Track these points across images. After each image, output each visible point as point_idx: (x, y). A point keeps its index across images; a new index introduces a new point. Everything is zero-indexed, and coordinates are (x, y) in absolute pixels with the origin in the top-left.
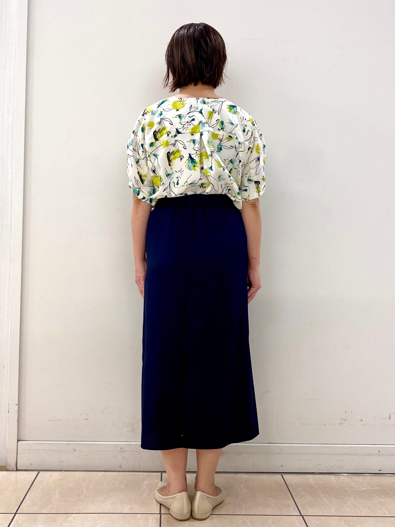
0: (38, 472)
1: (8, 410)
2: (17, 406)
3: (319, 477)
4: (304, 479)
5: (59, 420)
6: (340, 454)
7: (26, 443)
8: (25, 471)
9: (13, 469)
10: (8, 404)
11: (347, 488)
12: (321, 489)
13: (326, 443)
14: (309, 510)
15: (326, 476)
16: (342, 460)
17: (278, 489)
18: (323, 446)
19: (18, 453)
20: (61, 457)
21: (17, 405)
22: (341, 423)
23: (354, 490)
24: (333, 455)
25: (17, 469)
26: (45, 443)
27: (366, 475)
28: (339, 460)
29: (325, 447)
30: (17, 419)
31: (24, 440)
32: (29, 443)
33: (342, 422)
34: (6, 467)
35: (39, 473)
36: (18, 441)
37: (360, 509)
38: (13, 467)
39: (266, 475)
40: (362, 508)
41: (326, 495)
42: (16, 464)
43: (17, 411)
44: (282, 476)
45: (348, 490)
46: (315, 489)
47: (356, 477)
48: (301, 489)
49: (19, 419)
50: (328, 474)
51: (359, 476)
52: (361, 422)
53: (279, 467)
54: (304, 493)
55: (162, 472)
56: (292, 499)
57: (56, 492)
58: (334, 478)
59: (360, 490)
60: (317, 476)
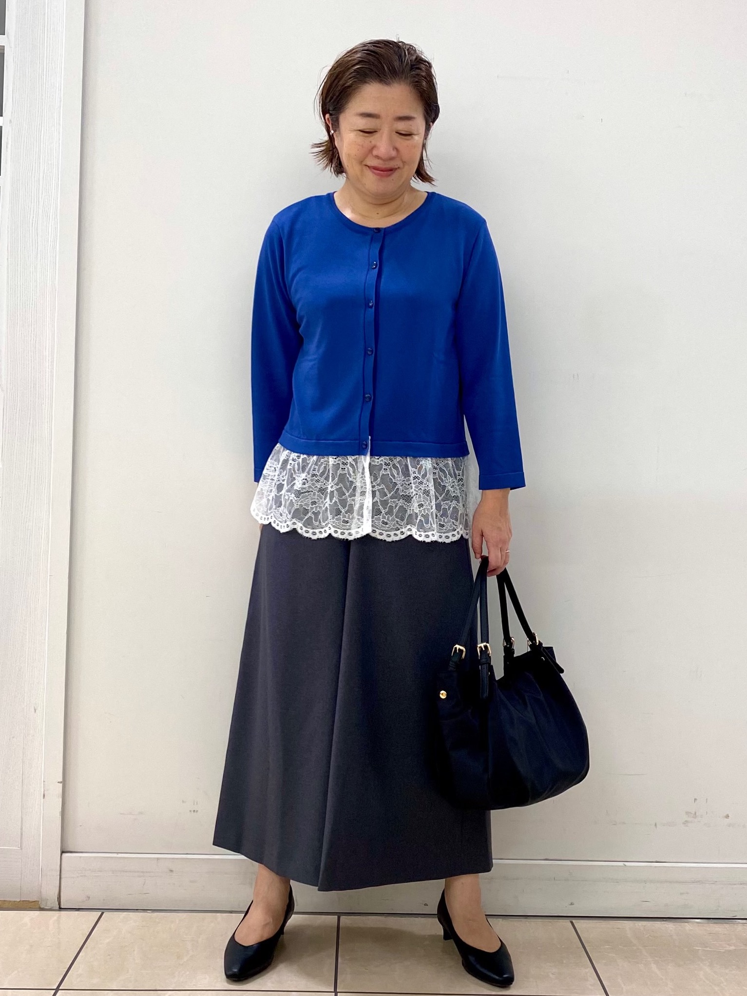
0: (101, 913)
1: (44, 792)
2: (61, 784)
3: (645, 926)
4: (613, 928)
5: (141, 813)
6: (684, 882)
7: (78, 857)
8: (76, 911)
9: (52, 905)
10: (44, 782)
11: (697, 947)
12: (647, 948)
13: (658, 860)
14: (623, 985)
15: (658, 924)
16: (688, 893)
17: (563, 947)
18: (651, 866)
19: (63, 876)
20: (144, 884)
21: (61, 782)
22: (686, 821)
23: (709, 949)
24: (670, 882)
25: (60, 906)
26: (115, 857)
27: (736, 922)
28: (681, 894)
29: (656, 867)
30: (60, 809)
31: (74, 851)
32: (84, 857)
33: (689, 819)
34: (40, 903)
35: (104, 914)
36: (63, 852)
37: (722, 985)
38: (51, 904)
39: (539, 920)
40: (725, 984)
41: (657, 959)
42: (58, 898)
43: (61, 795)
44: (572, 923)
45: (699, 949)
46: (635, 948)
47: (715, 925)
48: (607, 947)
49: (64, 810)
50: (662, 920)
51: (722, 925)
52: (727, 819)
53: (566, 907)
54: (614, 955)
55: (339, 915)
56: (591, 965)
57: (134, 951)
58: (673, 926)
59: (724, 951)
60: (640, 924)
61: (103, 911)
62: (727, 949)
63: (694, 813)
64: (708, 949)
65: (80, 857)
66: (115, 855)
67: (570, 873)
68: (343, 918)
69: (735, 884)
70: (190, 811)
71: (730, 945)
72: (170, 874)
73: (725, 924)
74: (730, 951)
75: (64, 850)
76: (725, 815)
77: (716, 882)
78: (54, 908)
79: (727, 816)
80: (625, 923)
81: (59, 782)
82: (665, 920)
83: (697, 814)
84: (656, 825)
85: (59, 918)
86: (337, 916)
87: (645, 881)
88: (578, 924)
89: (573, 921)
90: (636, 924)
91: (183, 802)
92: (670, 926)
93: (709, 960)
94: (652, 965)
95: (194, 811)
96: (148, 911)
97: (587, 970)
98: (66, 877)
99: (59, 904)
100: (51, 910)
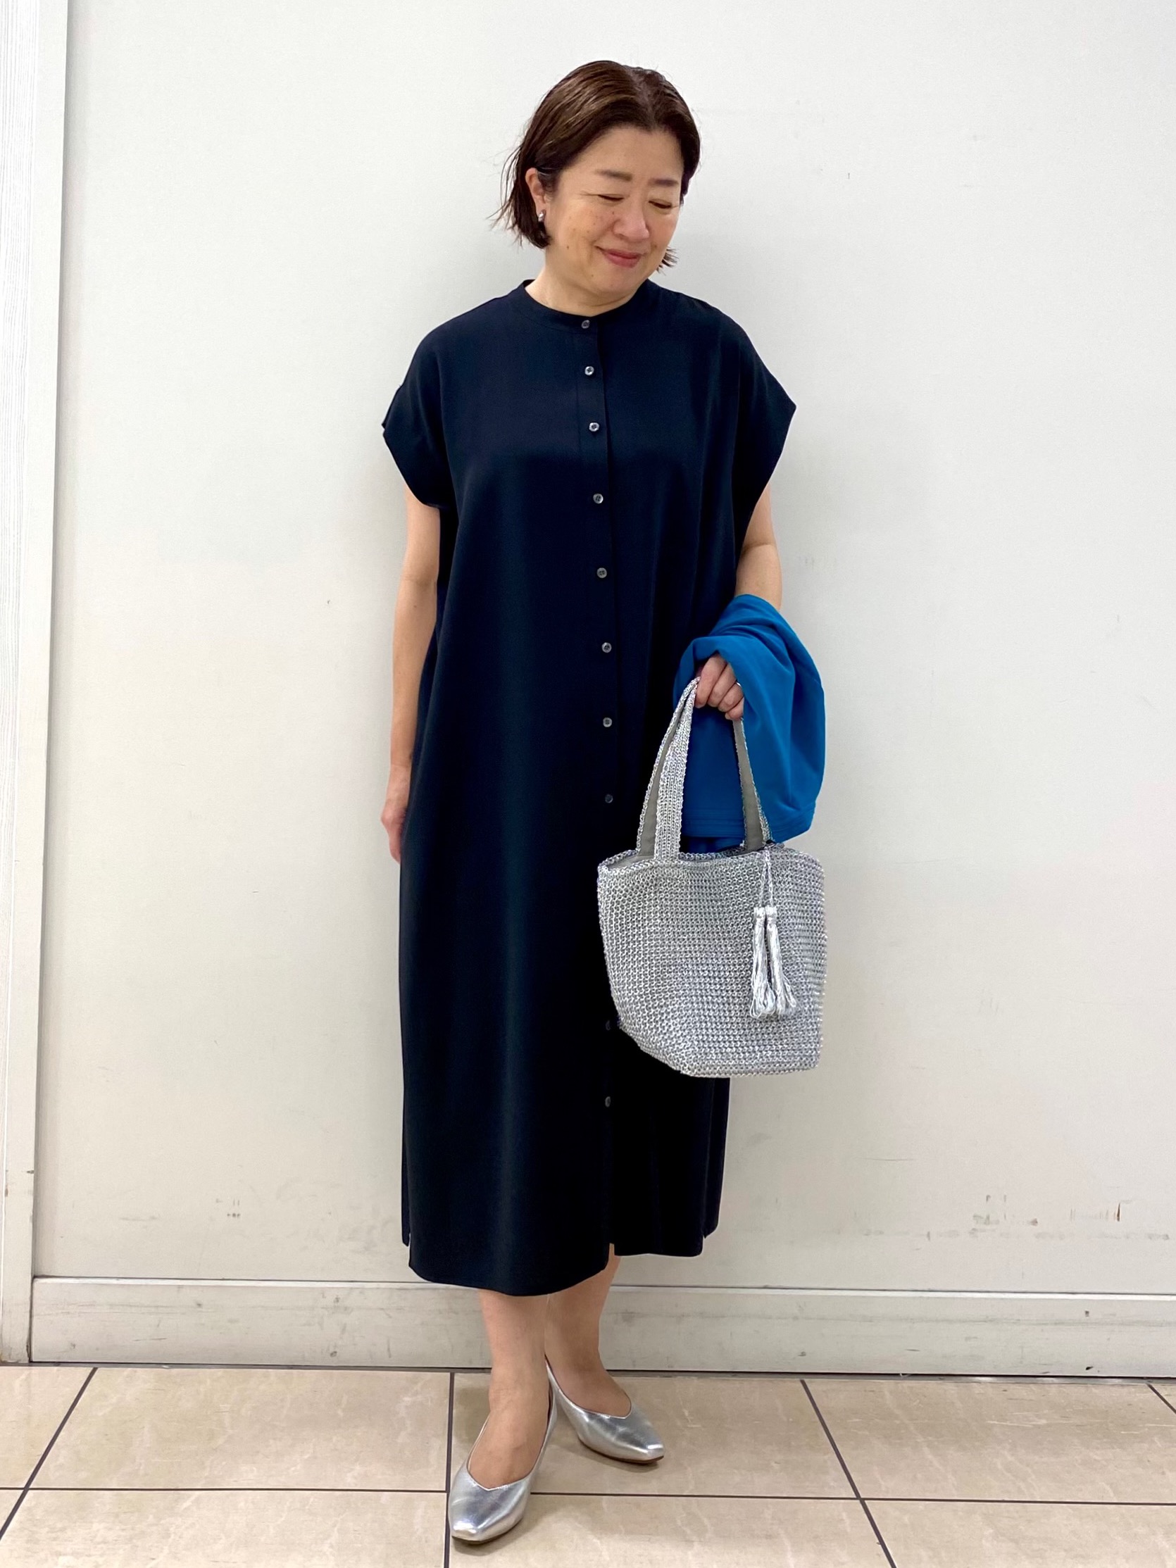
0: (91, 1369)
1: (6, 1186)
2: (33, 1175)
3: (912, 1388)
4: (866, 1391)
5: (153, 1218)
6: (971, 1321)
7: (57, 1284)
8: (55, 1366)
9: (19, 1358)
10: (7, 1171)
11: (993, 1420)
12: (916, 1422)
13: (932, 1288)
14: (883, 1483)
15: (934, 1385)
16: (977, 1338)
17: (791, 1420)
18: (921, 1297)
19: (34, 1313)
21: (32, 1172)
22: (974, 1229)
23: (1010, 1424)
24: (950, 1321)
25: (30, 1359)
26: (113, 1285)
27: (1048, 1381)
28: (967, 1339)
29: (928, 1298)
30: (32, 1215)
31: (51, 1274)
32: (65, 1284)
33: (977, 1226)
35: (96, 1373)
36: (34, 1277)
37: (1029, 1479)
38: (17, 1355)
39: (756, 1380)
40: (1034, 1477)
41: (930, 1438)
42: (27, 1346)
43: (32, 1192)
44: (803, 1383)
45: (994, 1424)
46: (898, 1422)
47: (1017, 1387)
48: (857, 1420)
49: (36, 1217)
50: (937, 1378)
51: (1027, 1385)
52: (1032, 1226)
53: (794, 1358)
54: (867, 1433)
55: (453, 1371)
56: (832, 1449)
57: (144, 1427)
58: (956, 1388)
59: (1030, 1426)
60: (904, 1385)
61: (95, 1366)
62: (1034, 1423)
63: (985, 1217)
64: (1008, 1423)
65: (61, 1284)
66: (114, 1282)
67: (800, 1307)
68: (458, 1377)
69: (1046, 1324)
70: (228, 1215)
71: (1038, 1416)
72: (200, 1309)
73: (1031, 1385)
74: (1039, 1427)
75: (36, 1275)
76: (1031, 1219)
77: (1019, 1320)
78: (21, 1362)
79: (1035, 1222)
80: (882, 1383)
81: (28, 1172)
82: (942, 1377)
83: (991, 1219)
84: (928, 1235)
85: (29, 1376)
86: (448, 1374)
87: (912, 1319)
88: (813, 1384)
89: (807, 1380)
90: (899, 1385)
91: (217, 1201)
92: (949, 1386)
93: (1010, 1441)
94: (926, 1450)
95: (234, 1215)
96: (165, 1366)
97: (826, 1457)
98: (38, 1315)
99: (30, 1355)
100: (16, 1364)
